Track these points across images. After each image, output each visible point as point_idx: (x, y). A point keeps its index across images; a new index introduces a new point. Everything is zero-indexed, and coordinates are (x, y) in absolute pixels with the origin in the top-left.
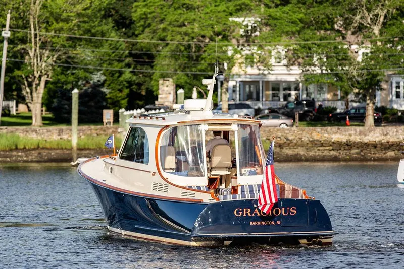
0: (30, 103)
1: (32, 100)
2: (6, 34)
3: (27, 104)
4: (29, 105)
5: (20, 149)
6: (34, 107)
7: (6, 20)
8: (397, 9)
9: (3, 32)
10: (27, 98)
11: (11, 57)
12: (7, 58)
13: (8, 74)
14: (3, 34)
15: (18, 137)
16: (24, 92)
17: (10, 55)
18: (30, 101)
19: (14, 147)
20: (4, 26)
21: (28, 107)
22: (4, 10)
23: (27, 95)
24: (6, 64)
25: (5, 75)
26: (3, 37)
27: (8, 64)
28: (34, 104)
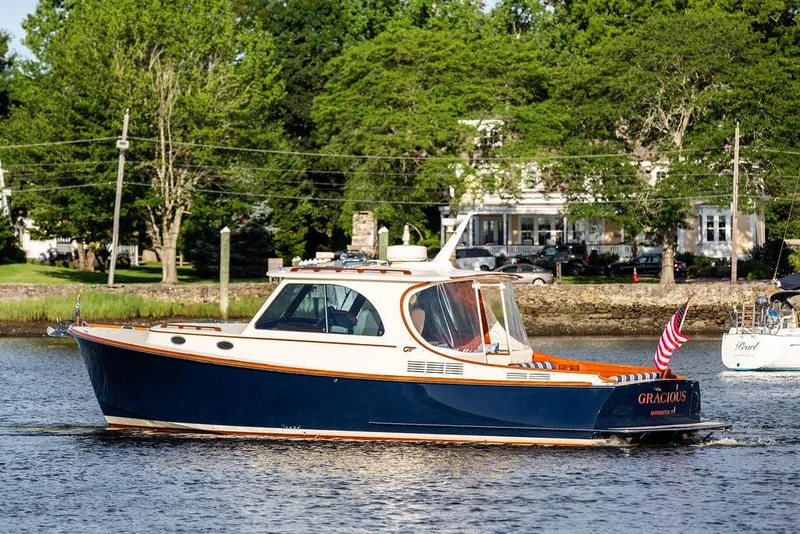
0: (160, 248)
1: (162, 245)
2: (123, 144)
3: (154, 251)
4: (157, 250)
5: (145, 318)
6: (165, 255)
7: (122, 123)
8: (709, 107)
9: (118, 141)
10: (154, 241)
11: (130, 180)
12: (124, 180)
13: (126, 204)
14: (118, 145)
15: (141, 299)
16: (150, 232)
17: (130, 175)
18: (160, 246)
19: (134, 315)
20: (120, 133)
21: (157, 255)
22: (120, 109)
23: (154, 237)
24: (123, 189)
25: (121, 207)
26: (119, 150)
27: (126, 190)
28: (165, 250)
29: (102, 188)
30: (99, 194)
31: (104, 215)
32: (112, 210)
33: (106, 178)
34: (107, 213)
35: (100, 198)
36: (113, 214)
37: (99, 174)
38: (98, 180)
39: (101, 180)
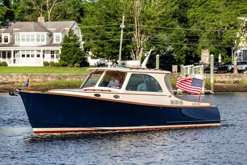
2: (122, 26)
7: (122, 19)
9: (121, 25)
10: (133, 58)
11: (125, 38)
12: (123, 38)
13: (124, 47)
14: (121, 26)
16: (132, 56)
20: (121, 22)
22: (121, 14)
24: (122, 41)
25: (122, 48)
26: (121, 28)
27: (124, 42)
29: (115, 41)
30: (114, 43)
31: (116, 51)
32: (119, 49)
33: (117, 38)
34: (117, 49)
35: (115, 45)
36: (119, 50)
37: (114, 36)
38: (114, 38)
39: (115, 38)
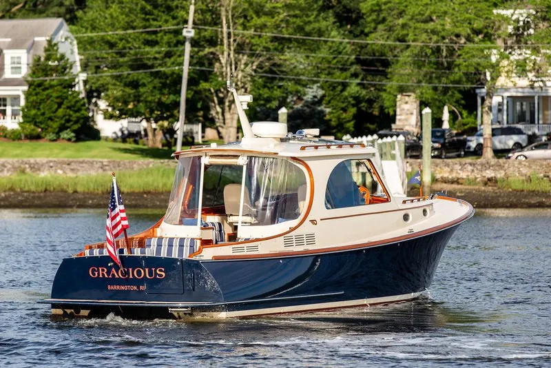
0: (222, 127)
1: (224, 123)
2: (189, 32)
3: (217, 129)
4: (220, 129)
6: (226, 133)
7: (188, 13)
9: (185, 30)
10: (217, 120)
11: (195, 65)
12: (190, 65)
13: (192, 87)
14: (185, 33)
16: (213, 113)
17: (195, 61)
18: (222, 125)
20: (186, 22)
21: (219, 133)
23: (217, 117)
24: (189, 74)
25: (187, 90)
26: (185, 37)
27: (192, 74)
28: (227, 129)
29: (170, 73)
30: (167, 78)
31: (172, 97)
32: (178, 92)
33: (173, 63)
34: (175, 95)
35: (168, 82)
36: (180, 96)
37: (167, 59)
38: (166, 65)
39: (169, 65)
